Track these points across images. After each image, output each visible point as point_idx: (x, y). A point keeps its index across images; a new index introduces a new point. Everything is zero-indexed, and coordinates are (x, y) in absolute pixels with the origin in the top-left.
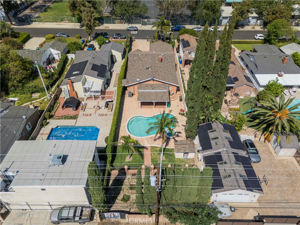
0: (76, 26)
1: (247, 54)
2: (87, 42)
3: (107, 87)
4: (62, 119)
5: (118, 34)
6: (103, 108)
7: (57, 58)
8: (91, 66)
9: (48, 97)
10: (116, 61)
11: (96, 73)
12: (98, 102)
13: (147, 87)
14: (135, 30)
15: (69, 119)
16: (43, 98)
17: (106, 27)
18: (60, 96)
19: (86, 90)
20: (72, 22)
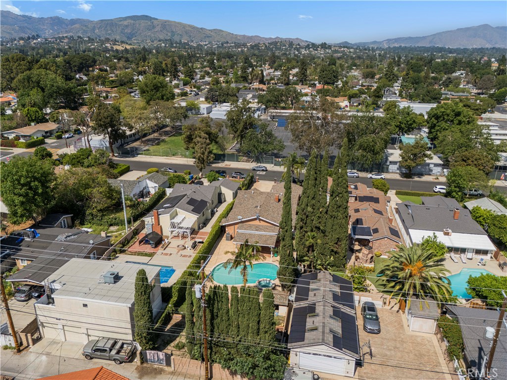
0: (191, 161)
1: (406, 205)
2: (196, 179)
3: (203, 227)
4: (135, 255)
5: (239, 172)
6: (189, 248)
7: (152, 191)
8: (189, 199)
9: (126, 231)
10: (225, 201)
11: (192, 207)
12: (186, 242)
13: (250, 227)
14: (263, 170)
15: (144, 256)
16: (121, 232)
17: (226, 165)
18: (142, 232)
19: (173, 226)
20: (186, 157)
